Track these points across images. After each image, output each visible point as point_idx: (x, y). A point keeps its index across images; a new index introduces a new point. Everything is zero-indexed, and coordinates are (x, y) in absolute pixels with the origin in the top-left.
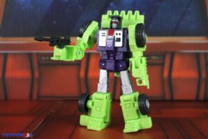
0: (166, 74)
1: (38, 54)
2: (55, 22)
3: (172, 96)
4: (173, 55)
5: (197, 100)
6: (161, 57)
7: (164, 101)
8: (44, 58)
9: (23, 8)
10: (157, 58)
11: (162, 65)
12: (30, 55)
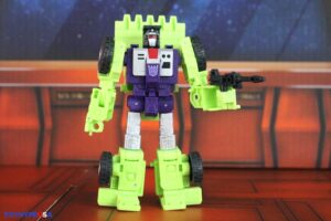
0: (266, 124)
1: (50, 89)
2: (79, 36)
3: (275, 161)
4: (277, 92)
5: (318, 169)
6: (258, 96)
7: (262, 169)
8: (60, 96)
9: (27, 12)
10: (250, 97)
11: (260, 108)
12: (38, 91)
